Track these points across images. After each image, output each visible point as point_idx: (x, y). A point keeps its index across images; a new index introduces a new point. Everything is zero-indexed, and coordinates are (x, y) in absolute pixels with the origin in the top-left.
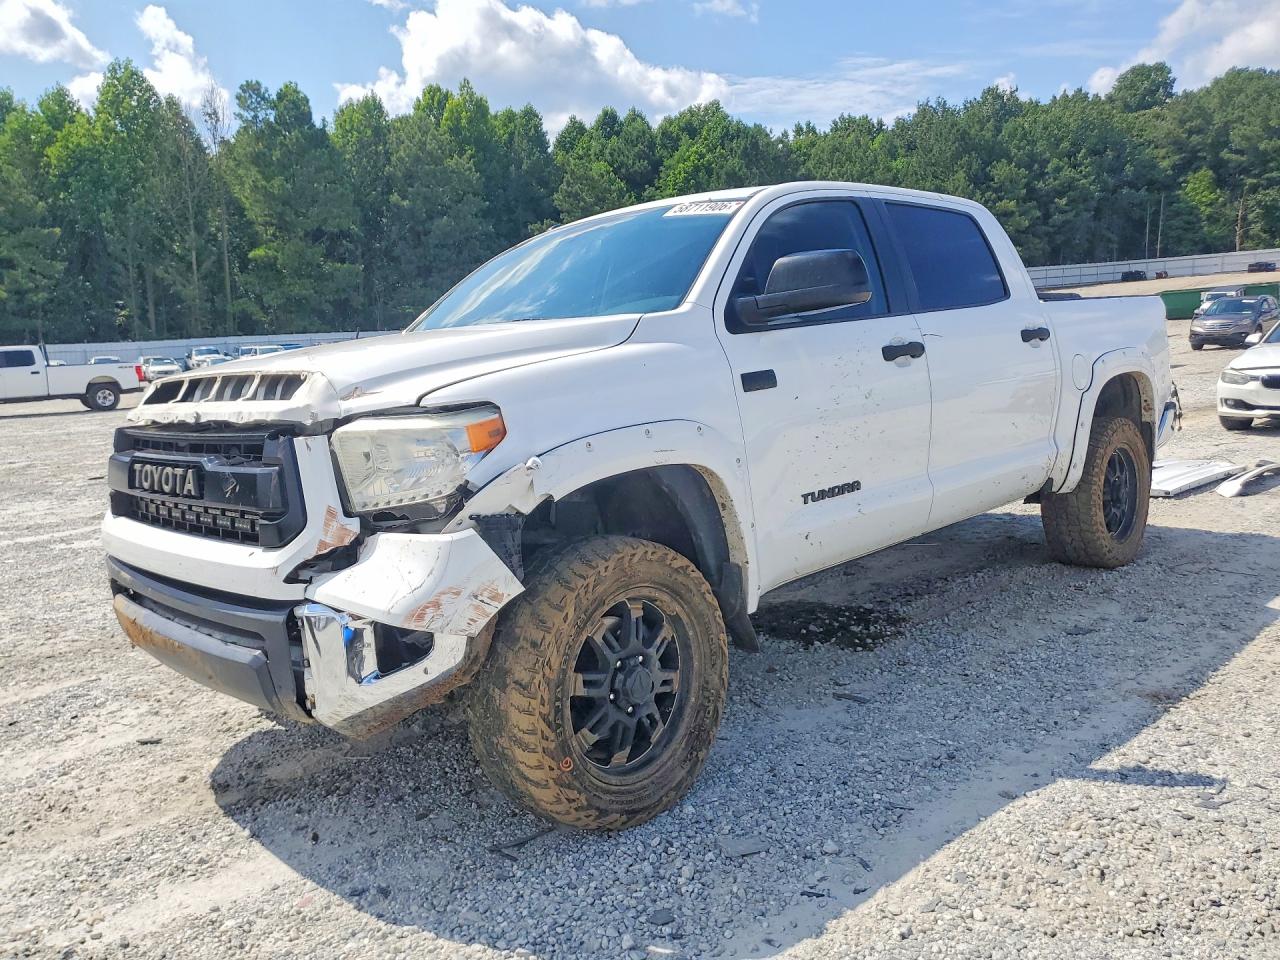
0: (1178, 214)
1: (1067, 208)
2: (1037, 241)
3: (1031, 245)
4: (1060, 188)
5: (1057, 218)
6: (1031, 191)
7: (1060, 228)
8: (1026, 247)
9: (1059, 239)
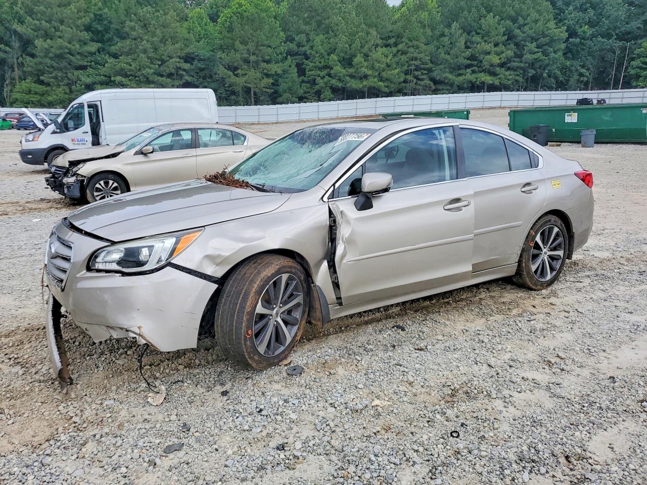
0: (639, 56)
1: (536, 50)
2: (508, 73)
3: (502, 76)
4: (534, 35)
5: (528, 57)
6: (510, 37)
7: (532, 65)
8: (498, 77)
9: (532, 72)
